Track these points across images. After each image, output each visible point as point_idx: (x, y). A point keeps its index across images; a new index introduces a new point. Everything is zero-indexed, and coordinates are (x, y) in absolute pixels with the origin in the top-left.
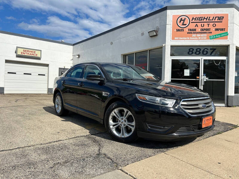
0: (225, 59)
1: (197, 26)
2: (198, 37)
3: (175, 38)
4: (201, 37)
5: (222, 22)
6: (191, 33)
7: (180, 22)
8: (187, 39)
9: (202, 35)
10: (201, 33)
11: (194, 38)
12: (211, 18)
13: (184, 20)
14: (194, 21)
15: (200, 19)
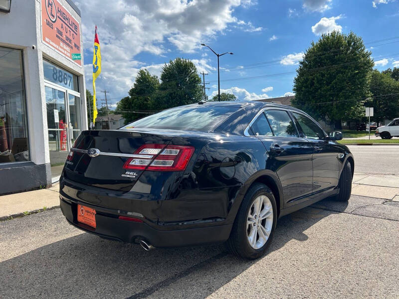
0: (79, 96)
1: (62, 27)
2: (64, 50)
3: (46, 39)
5: (77, 34)
6: (59, 38)
8: (56, 48)
9: (67, 48)
10: (67, 44)
12: (71, 23)
13: (51, 6)
14: (59, 14)
15: (64, 16)
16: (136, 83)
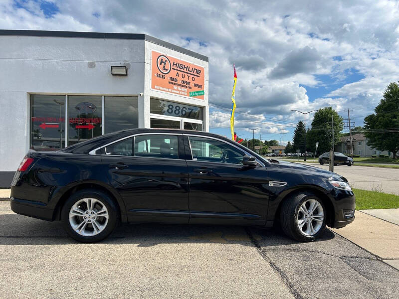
0: (201, 123)
1: (177, 75)
2: (179, 91)
3: (156, 87)
4: (182, 91)
5: (199, 77)
6: (173, 83)
7: (161, 64)
8: (168, 91)
9: (183, 89)
10: (182, 86)
11: (174, 91)
12: (190, 70)
13: (165, 63)
14: (174, 67)
15: (180, 67)
16: (383, 98)
